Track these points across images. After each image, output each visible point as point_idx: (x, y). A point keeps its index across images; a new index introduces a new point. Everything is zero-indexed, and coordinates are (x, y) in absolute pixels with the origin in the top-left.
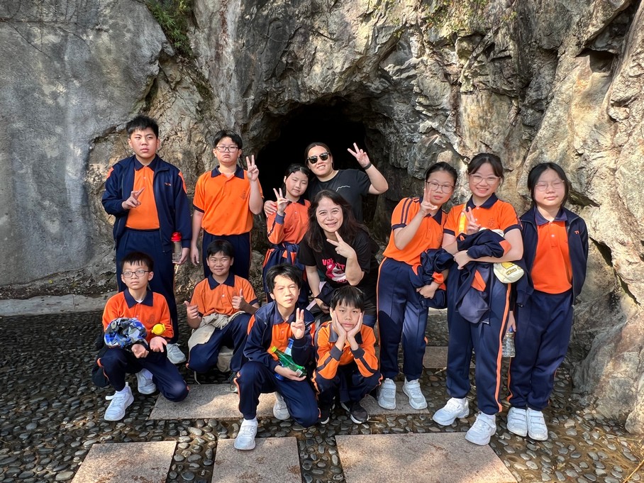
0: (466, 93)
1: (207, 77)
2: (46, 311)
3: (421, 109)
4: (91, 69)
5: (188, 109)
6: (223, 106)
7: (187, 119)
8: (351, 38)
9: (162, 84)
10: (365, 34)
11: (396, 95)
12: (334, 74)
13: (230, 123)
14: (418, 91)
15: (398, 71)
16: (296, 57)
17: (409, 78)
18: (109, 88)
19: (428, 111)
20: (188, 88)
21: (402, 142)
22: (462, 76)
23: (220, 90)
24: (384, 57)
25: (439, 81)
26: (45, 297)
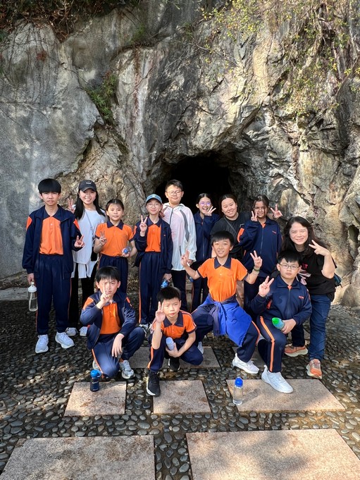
0: (303, 151)
1: (124, 138)
2: (18, 298)
3: (271, 160)
4: (49, 134)
5: (111, 160)
6: (135, 158)
7: (111, 167)
8: (225, 113)
9: (95, 143)
10: (234, 111)
11: (253, 150)
12: (212, 137)
13: (140, 170)
14: (270, 148)
15: (256, 135)
16: (186, 126)
17: (263, 139)
18: (60, 146)
19: (277, 162)
20: (112, 146)
21: (256, 183)
22: (300, 140)
23: (134, 147)
24: (247, 126)
25: (284, 143)
26: (15, 289)
